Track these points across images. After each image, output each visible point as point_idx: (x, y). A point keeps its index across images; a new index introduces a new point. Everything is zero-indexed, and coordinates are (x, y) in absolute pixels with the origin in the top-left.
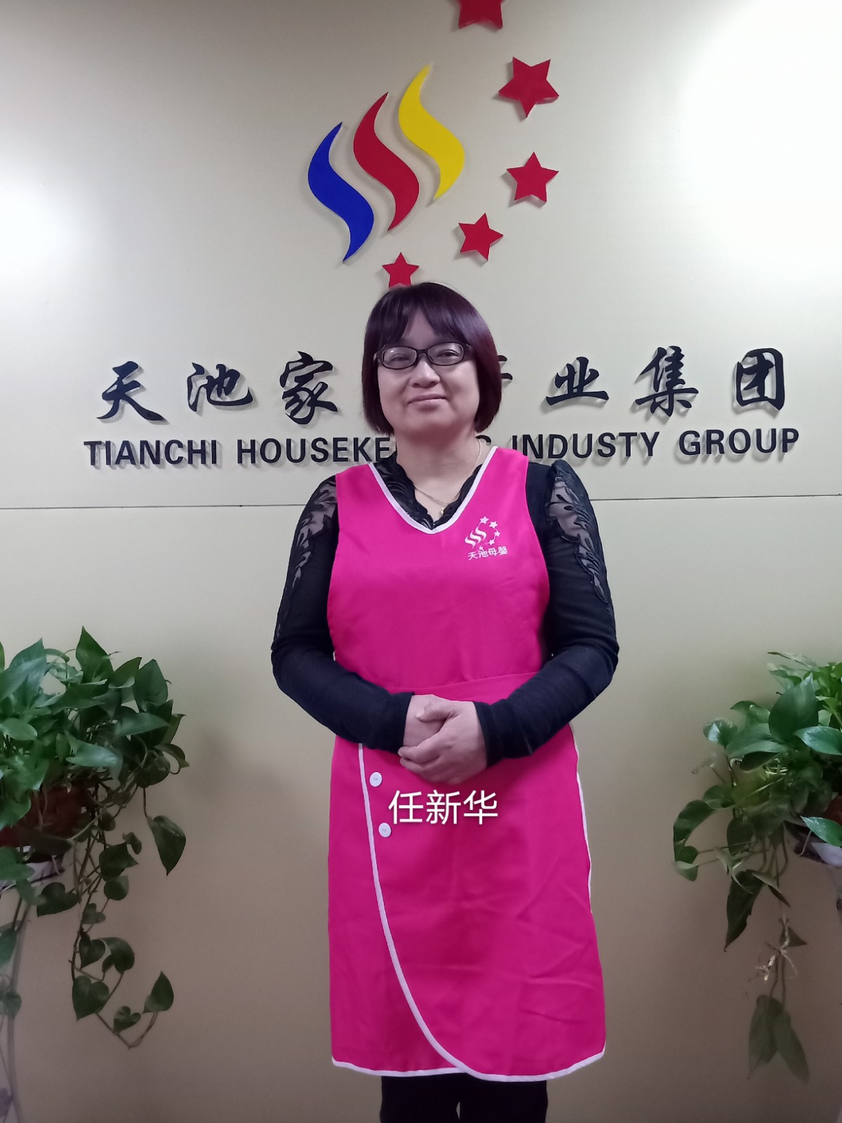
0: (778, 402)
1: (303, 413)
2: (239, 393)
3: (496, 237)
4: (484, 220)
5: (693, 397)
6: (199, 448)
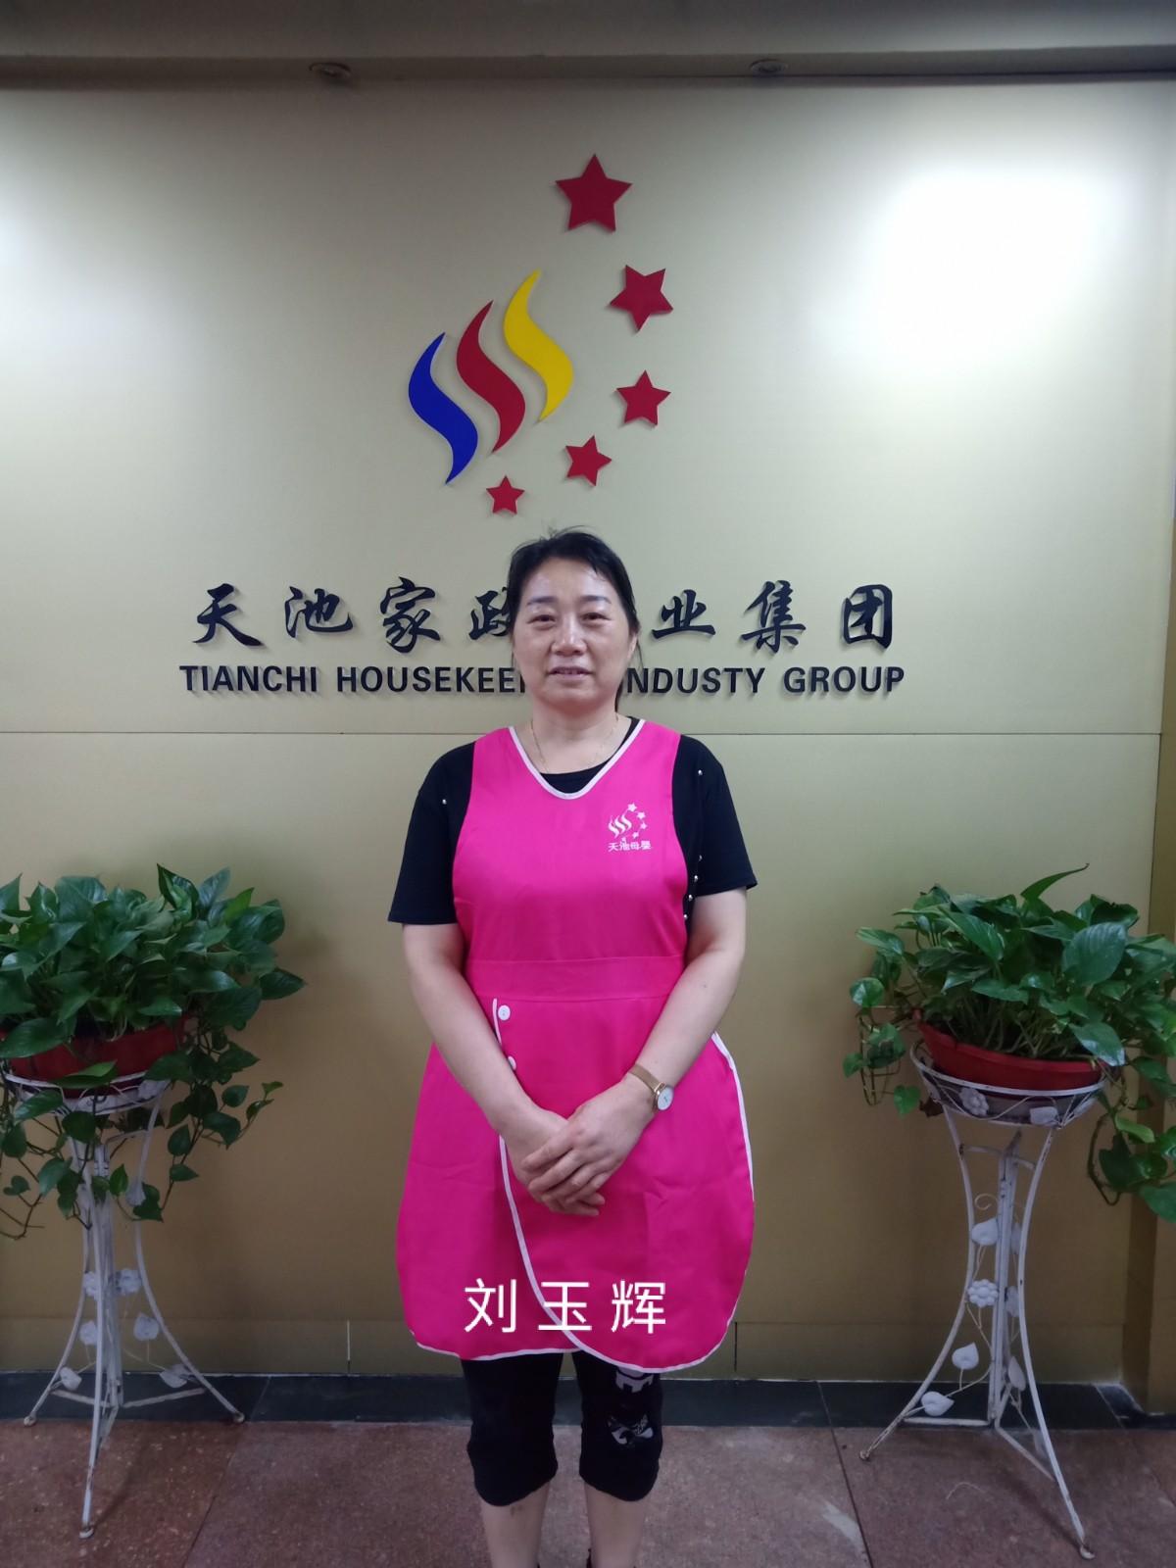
0: (885, 641)
1: (405, 641)
2: (339, 619)
3: (605, 461)
4: (592, 443)
5: (800, 634)
6: (298, 675)
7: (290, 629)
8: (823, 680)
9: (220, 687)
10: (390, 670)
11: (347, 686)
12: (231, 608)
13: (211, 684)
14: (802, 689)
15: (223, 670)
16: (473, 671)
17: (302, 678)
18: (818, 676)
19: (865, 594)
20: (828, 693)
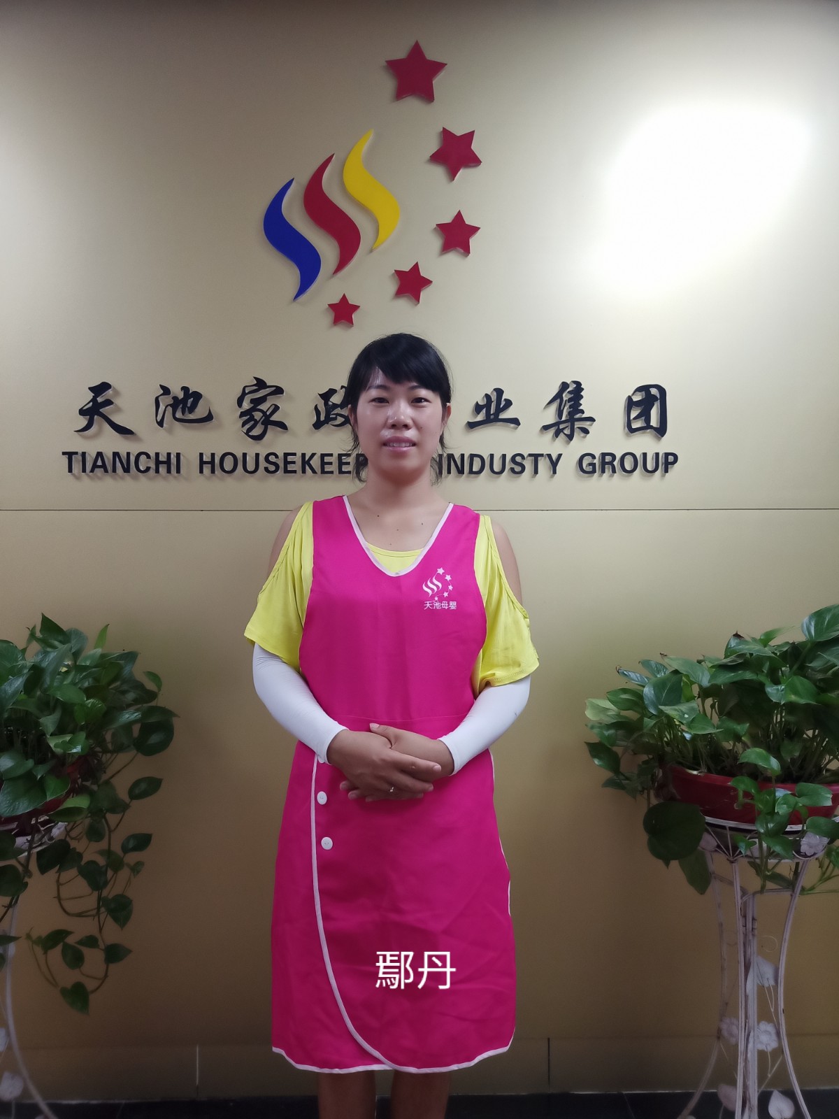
0: (661, 431)
1: (255, 432)
3: (427, 282)
4: (416, 267)
5: (591, 425)
6: (165, 460)
7: (159, 420)
8: (611, 463)
9: (97, 471)
10: (245, 455)
11: (207, 469)
12: (108, 402)
13: (89, 466)
14: (594, 471)
15: (100, 454)
16: (315, 457)
17: (168, 463)
18: (607, 460)
19: (644, 392)
20: (615, 474)
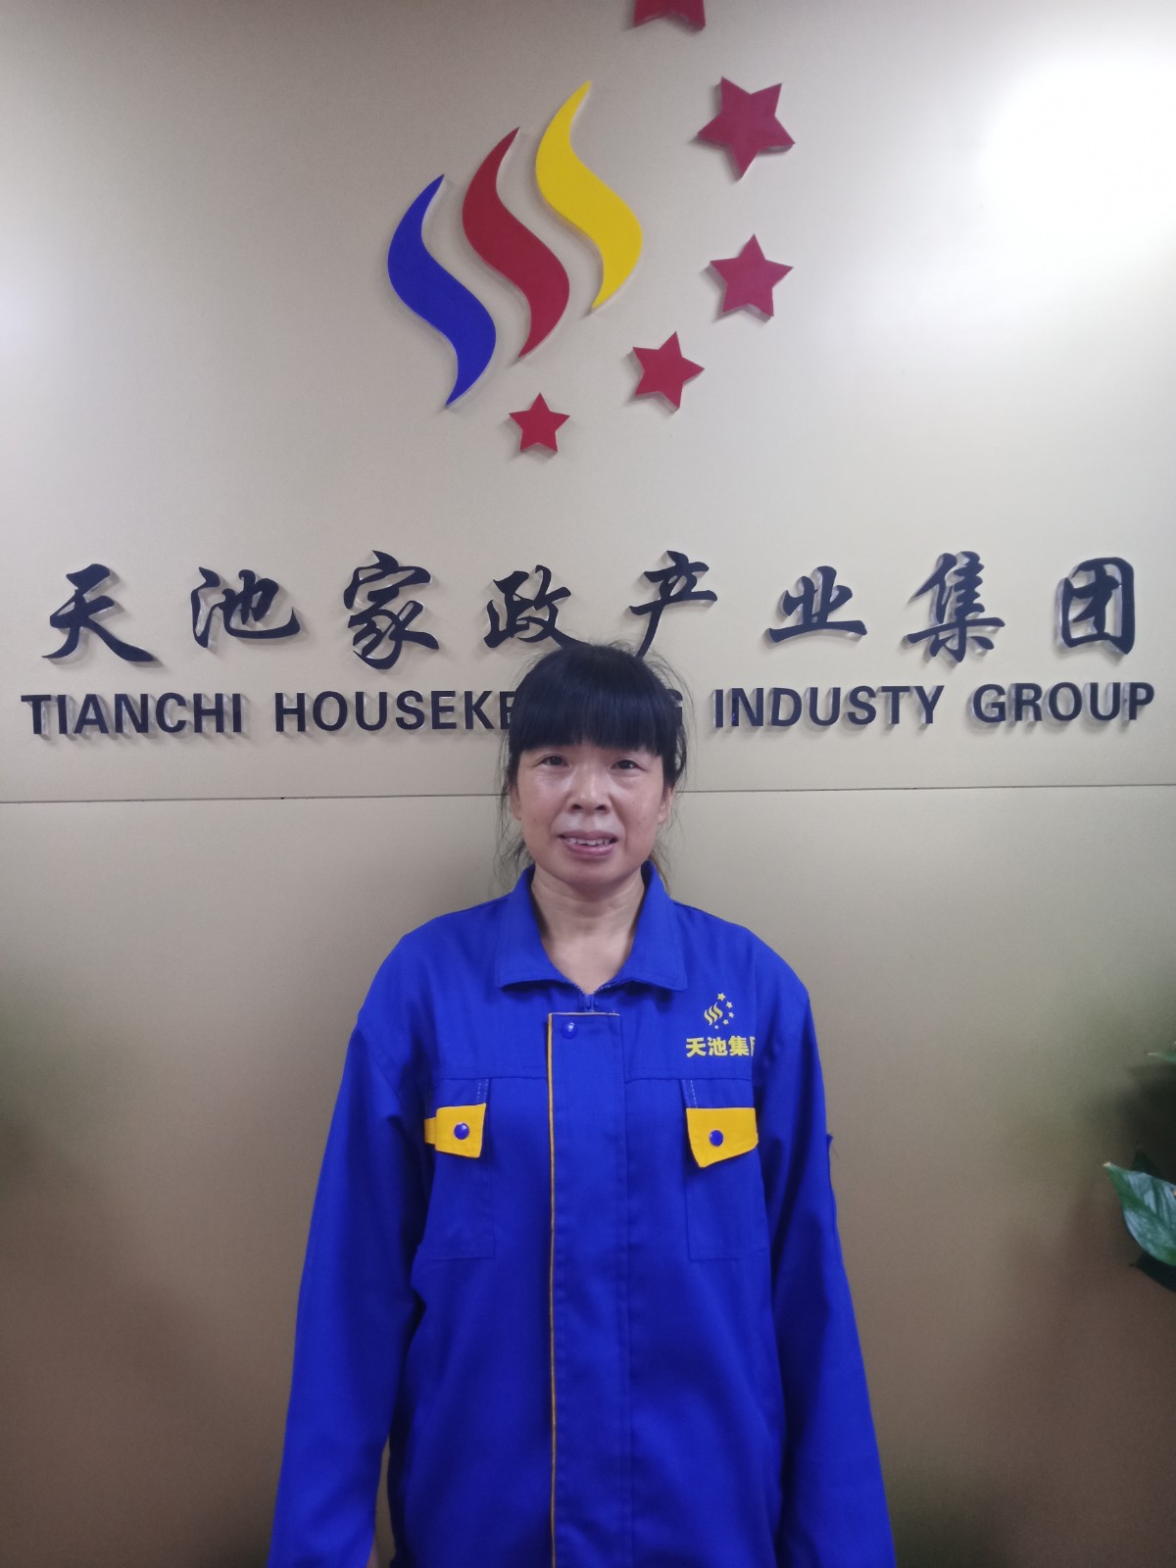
0: (1124, 642)
1: (381, 652)
2: (277, 618)
3: (692, 370)
4: (673, 343)
5: (995, 632)
6: (212, 706)
7: (199, 634)
8: (1032, 703)
9: (87, 729)
10: (359, 696)
11: (290, 723)
12: (106, 602)
13: (72, 721)
14: (1001, 717)
15: (91, 700)
16: (490, 698)
17: (218, 713)
18: (1024, 698)
19: (1092, 573)
20: (1039, 722)
